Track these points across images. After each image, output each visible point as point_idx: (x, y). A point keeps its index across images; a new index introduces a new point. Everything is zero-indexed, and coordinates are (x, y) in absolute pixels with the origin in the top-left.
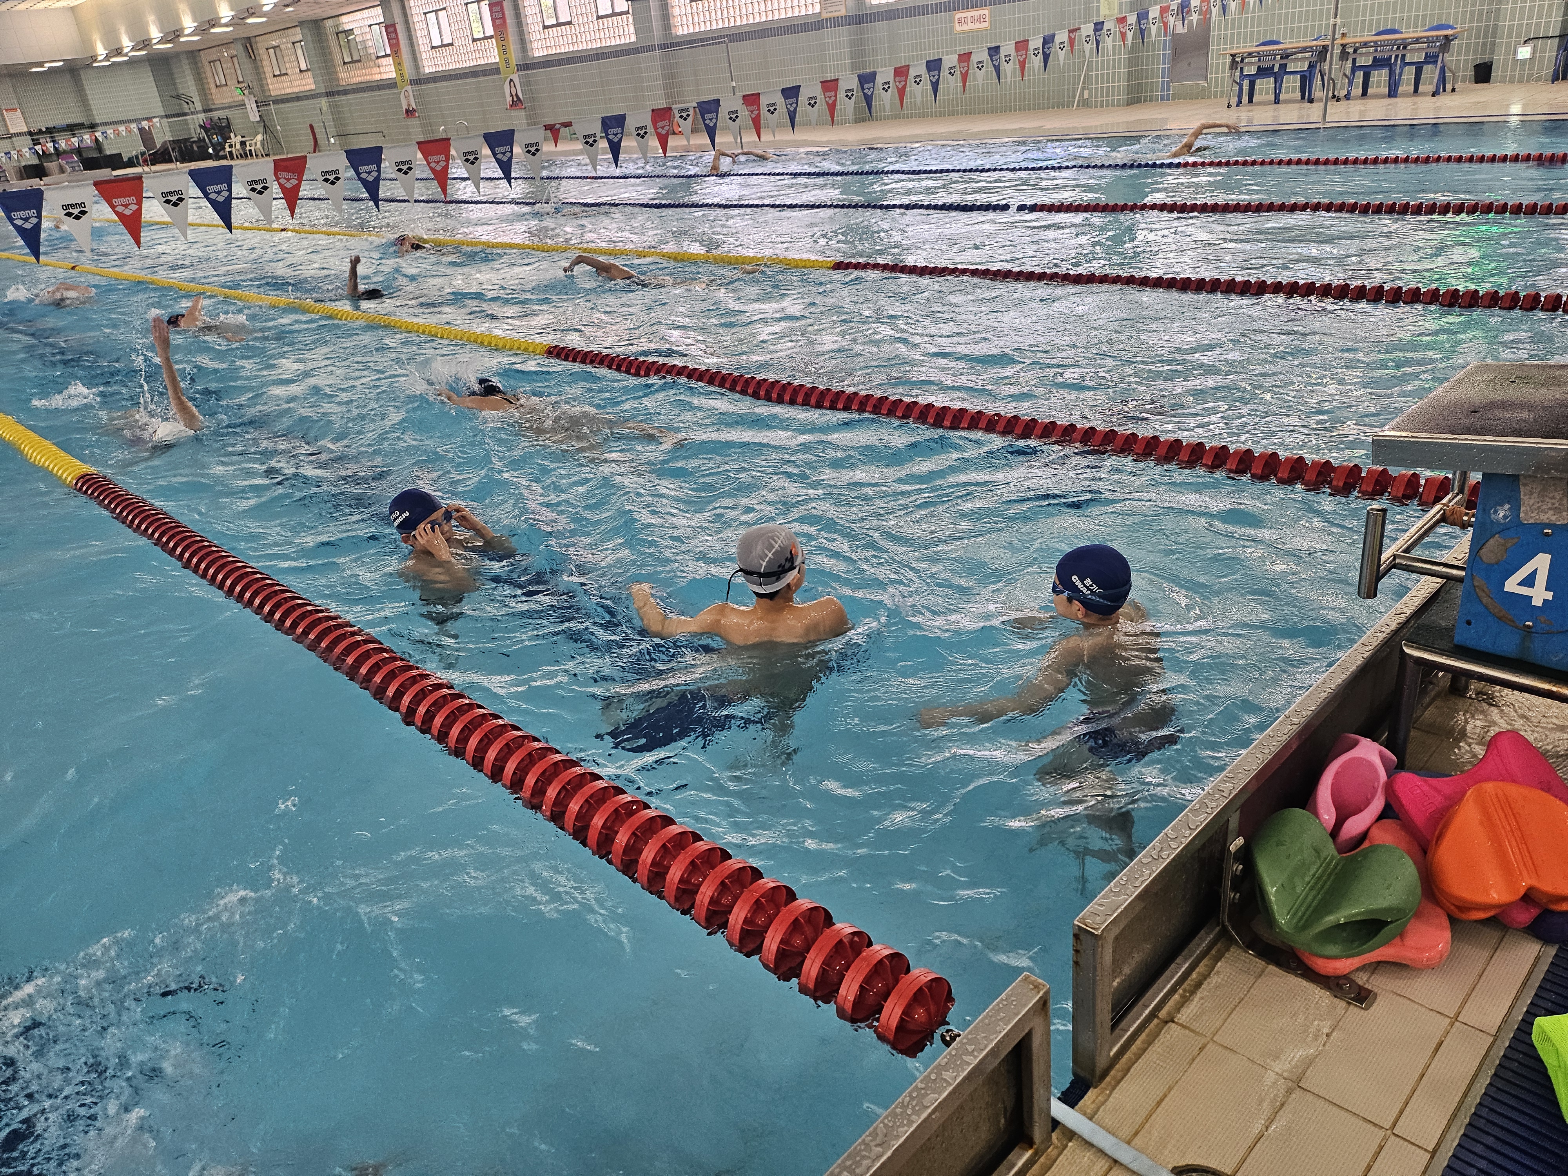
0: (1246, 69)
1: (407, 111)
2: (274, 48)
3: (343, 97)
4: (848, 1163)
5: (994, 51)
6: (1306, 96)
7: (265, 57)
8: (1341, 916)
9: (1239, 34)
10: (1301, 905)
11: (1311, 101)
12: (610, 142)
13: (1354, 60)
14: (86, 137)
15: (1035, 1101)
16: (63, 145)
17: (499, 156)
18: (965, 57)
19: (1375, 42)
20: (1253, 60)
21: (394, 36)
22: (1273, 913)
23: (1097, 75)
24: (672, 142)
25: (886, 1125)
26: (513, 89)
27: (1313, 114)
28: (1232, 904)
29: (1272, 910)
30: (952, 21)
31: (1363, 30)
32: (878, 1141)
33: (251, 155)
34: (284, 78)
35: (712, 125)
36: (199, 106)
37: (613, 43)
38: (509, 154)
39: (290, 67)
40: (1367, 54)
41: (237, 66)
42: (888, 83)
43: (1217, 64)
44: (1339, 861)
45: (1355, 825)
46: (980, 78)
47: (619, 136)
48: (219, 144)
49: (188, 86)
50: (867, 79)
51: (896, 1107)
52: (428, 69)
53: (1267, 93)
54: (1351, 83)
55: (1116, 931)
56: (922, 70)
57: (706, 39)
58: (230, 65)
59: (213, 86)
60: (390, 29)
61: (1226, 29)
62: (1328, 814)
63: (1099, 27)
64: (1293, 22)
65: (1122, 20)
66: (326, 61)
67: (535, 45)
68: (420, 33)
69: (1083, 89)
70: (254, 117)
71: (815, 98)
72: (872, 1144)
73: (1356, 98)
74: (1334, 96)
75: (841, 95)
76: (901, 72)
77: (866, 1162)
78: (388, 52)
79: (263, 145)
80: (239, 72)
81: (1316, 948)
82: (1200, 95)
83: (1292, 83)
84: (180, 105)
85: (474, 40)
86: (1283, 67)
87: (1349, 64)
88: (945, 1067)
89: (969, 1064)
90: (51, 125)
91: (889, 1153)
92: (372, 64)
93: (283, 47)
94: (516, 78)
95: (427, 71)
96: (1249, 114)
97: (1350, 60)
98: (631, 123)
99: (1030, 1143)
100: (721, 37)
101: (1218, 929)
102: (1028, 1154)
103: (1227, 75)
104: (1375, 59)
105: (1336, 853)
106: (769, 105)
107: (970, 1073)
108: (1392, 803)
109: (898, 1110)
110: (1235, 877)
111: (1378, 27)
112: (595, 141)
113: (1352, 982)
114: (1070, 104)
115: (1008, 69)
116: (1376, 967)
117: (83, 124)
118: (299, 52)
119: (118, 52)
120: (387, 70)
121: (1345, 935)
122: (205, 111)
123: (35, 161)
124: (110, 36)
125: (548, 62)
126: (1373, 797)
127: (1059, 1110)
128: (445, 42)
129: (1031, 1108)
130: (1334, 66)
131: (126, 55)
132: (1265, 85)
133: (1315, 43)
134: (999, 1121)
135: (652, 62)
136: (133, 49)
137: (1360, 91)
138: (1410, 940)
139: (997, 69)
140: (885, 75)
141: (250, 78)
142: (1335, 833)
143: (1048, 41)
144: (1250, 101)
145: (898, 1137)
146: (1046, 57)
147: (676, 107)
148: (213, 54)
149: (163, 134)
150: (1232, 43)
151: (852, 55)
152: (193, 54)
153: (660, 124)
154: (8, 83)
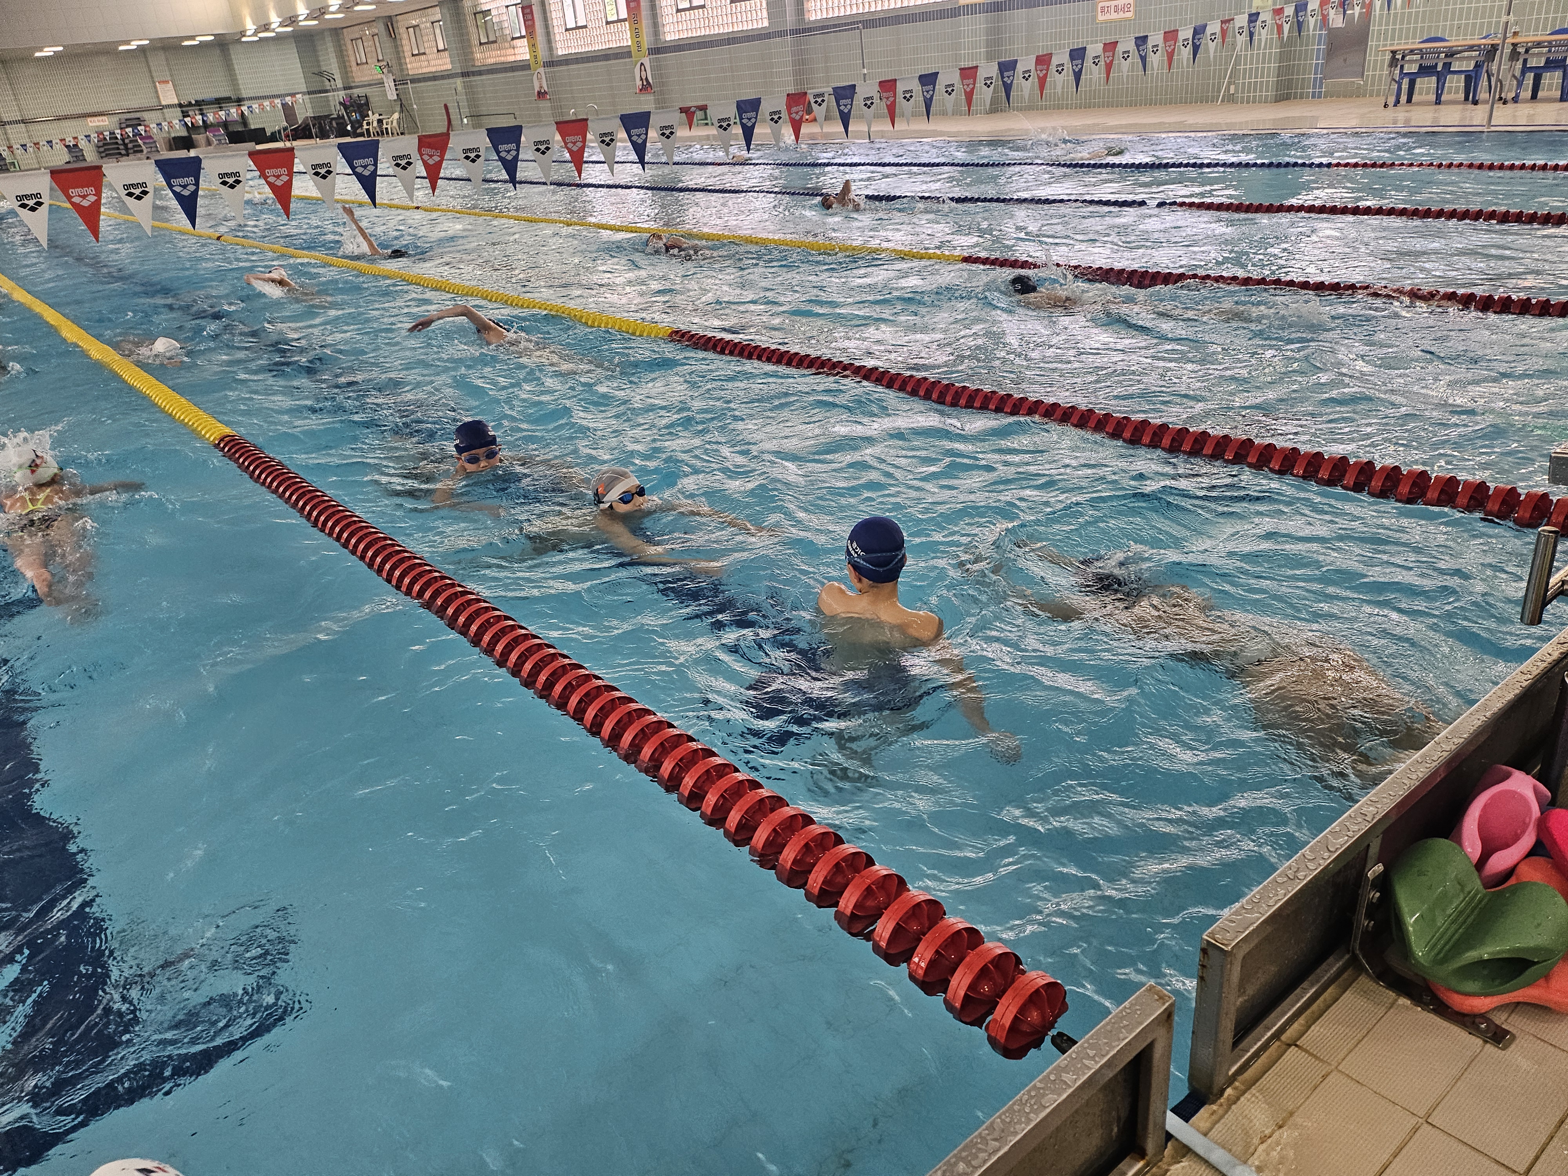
0: (1406, 66)
1: (539, 93)
2: (414, 27)
3: (479, 78)
4: (964, 1154)
5: (1141, 41)
6: (1470, 97)
7: (405, 36)
8: (1486, 952)
9: (1401, 30)
10: (1439, 940)
11: (1475, 103)
12: (743, 126)
13: (1525, 61)
14: (233, 111)
15: (1151, 1112)
16: (211, 118)
17: (634, 138)
18: (1110, 47)
19: (1550, 42)
20: (1415, 57)
21: (529, 17)
22: (1410, 944)
23: (1245, 69)
24: (805, 129)
25: (1003, 1121)
26: (643, 73)
27: (1477, 116)
28: (1366, 932)
29: (1409, 940)
30: (1094, 9)
31: (1536, 29)
32: (996, 1135)
33: (387, 133)
34: (423, 57)
35: (846, 111)
36: (339, 84)
37: (745, 28)
38: (643, 137)
39: (428, 46)
40: (1540, 54)
41: (378, 44)
42: (1029, 71)
43: (1376, 61)
44: (1485, 896)
45: (1501, 861)
46: (1125, 68)
47: (753, 120)
48: (358, 121)
49: (331, 64)
50: (1008, 67)
51: (1014, 1104)
52: (561, 50)
53: (1427, 93)
54: (1520, 84)
55: (1246, 949)
56: (1065, 58)
57: (839, 25)
58: (371, 43)
59: (354, 64)
60: (527, 10)
61: (1387, 24)
62: (1472, 845)
63: (1254, 18)
64: (1460, 19)
65: (1279, 12)
66: (462, 41)
67: (667, 29)
68: (555, 15)
69: (1229, 84)
70: (392, 95)
71: (953, 85)
72: (989, 1138)
73: (1525, 101)
74: (1500, 99)
75: (980, 83)
76: (1043, 61)
77: (983, 1155)
78: (524, 33)
79: (399, 123)
80: (379, 50)
81: (1454, 983)
82: (1356, 93)
83: (1455, 84)
84: (323, 82)
85: (608, 23)
86: (1447, 66)
87: (1519, 65)
88: (1066, 1069)
89: (1089, 1068)
90: (200, 97)
91: (1006, 1149)
92: (507, 45)
93: (422, 26)
94: (646, 61)
95: (560, 53)
96: (1406, 114)
97: (1521, 61)
98: (766, 108)
99: (1142, 1154)
100: (854, 23)
101: (1347, 957)
102: (1140, 1164)
103: (1386, 72)
104: (1548, 61)
105: (1481, 887)
106: (905, 92)
107: (1090, 1078)
108: (1545, 841)
109: (1016, 1107)
110: (1371, 904)
111: (1553, 25)
112: (729, 125)
113: (1489, 1021)
114: (1214, 99)
115: (1155, 60)
116: (1515, 1006)
117: (230, 98)
118: (438, 31)
119: (266, 27)
120: (522, 52)
121: (1485, 972)
122: (345, 88)
123: (184, 133)
124: (259, 12)
125: (679, 47)
126: (1523, 832)
127: (1173, 1123)
128: (579, 24)
129: (1146, 1119)
130: (1501, 66)
131: (273, 30)
132: (1426, 85)
133: (1483, 41)
134: (1112, 1130)
135: (784, 46)
136: (281, 25)
137: (1529, 94)
138: (1555, 983)
139: (1144, 59)
140: (1026, 63)
141: (390, 57)
142: (1480, 865)
143: (1199, 31)
144: (1409, 100)
145: (1016, 1133)
146: (1196, 49)
147: (811, 93)
148: (355, 32)
149: (304, 110)
150: (1393, 39)
151: (988, 44)
152: (336, 32)
153: (794, 109)
154: (161, 56)
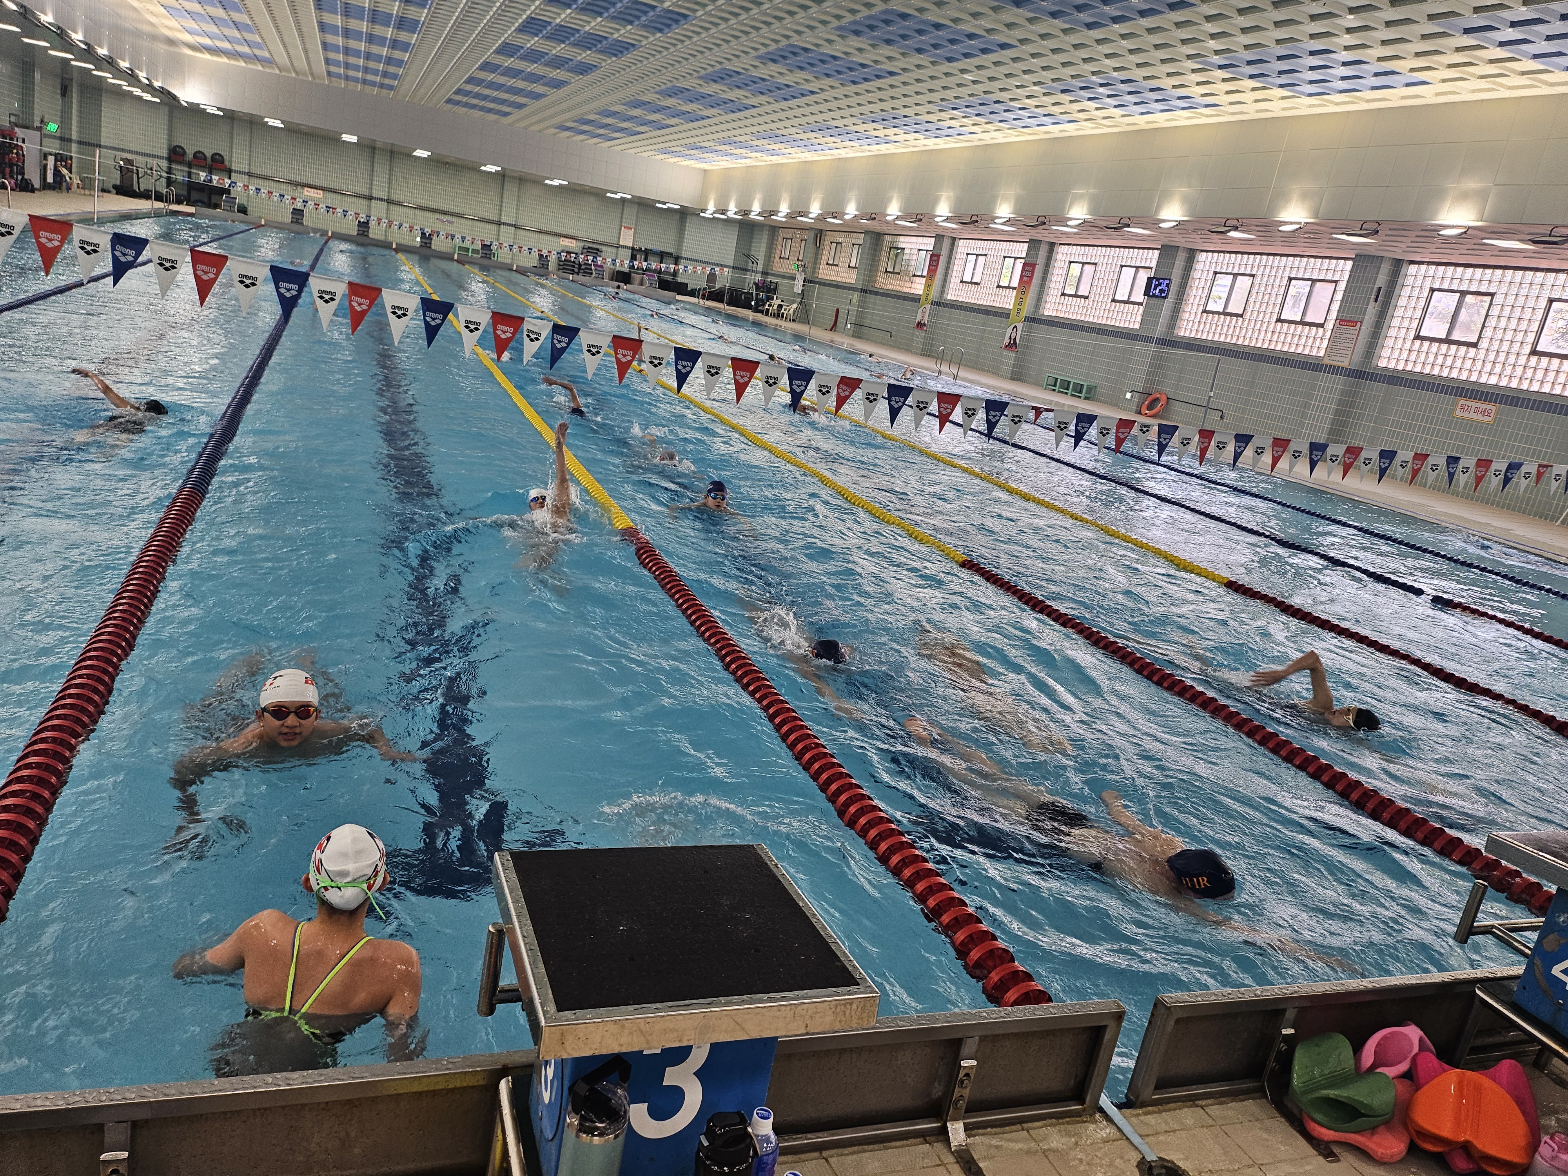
1: (919, 323)
2: (837, 243)
3: (873, 297)
5: (1453, 460)
7: (827, 248)
8: (1331, 1093)
10: (1313, 1079)
14: (671, 265)
15: (1092, 1089)
16: (653, 266)
18: (1422, 457)
21: (935, 263)
26: (1014, 334)
28: (1273, 1070)
33: (782, 317)
34: (834, 268)
36: (760, 268)
37: (1117, 325)
39: (843, 261)
41: (803, 247)
44: (1353, 1074)
48: (762, 300)
49: (759, 251)
50: (1320, 447)
52: (951, 296)
58: (798, 245)
59: (778, 256)
60: (935, 258)
62: (1368, 1057)
66: (872, 266)
67: (1048, 306)
68: (956, 268)
70: (798, 289)
78: (925, 274)
79: (794, 312)
80: (802, 252)
81: (1312, 1112)
84: (748, 263)
85: (999, 286)
90: (649, 247)
92: (907, 278)
93: (844, 244)
94: (1020, 326)
95: (949, 298)
98: (1099, 423)
99: (1083, 1103)
102: (1079, 1107)
105: (1353, 1069)
108: (1412, 1072)
110: (1279, 1052)
113: (1327, 1146)
114: (1554, 519)
116: (1347, 1145)
117: (673, 255)
118: (855, 252)
119: (723, 211)
120: (918, 287)
122: (763, 273)
124: (723, 200)
126: (1403, 1061)
127: (1107, 1103)
128: (974, 280)
131: (727, 215)
136: (736, 213)
139: (1451, 476)
141: (809, 260)
143: (1514, 467)
146: (1507, 481)
148: (789, 234)
151: (1340, 402)
152: (774, 229)
154: (635, 208)
